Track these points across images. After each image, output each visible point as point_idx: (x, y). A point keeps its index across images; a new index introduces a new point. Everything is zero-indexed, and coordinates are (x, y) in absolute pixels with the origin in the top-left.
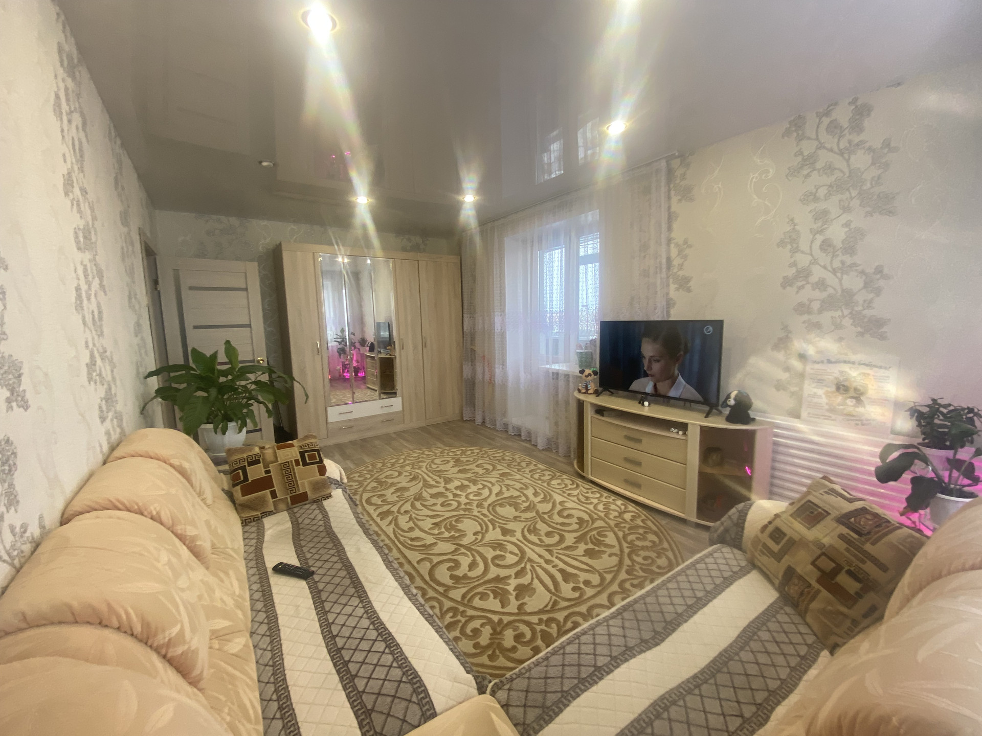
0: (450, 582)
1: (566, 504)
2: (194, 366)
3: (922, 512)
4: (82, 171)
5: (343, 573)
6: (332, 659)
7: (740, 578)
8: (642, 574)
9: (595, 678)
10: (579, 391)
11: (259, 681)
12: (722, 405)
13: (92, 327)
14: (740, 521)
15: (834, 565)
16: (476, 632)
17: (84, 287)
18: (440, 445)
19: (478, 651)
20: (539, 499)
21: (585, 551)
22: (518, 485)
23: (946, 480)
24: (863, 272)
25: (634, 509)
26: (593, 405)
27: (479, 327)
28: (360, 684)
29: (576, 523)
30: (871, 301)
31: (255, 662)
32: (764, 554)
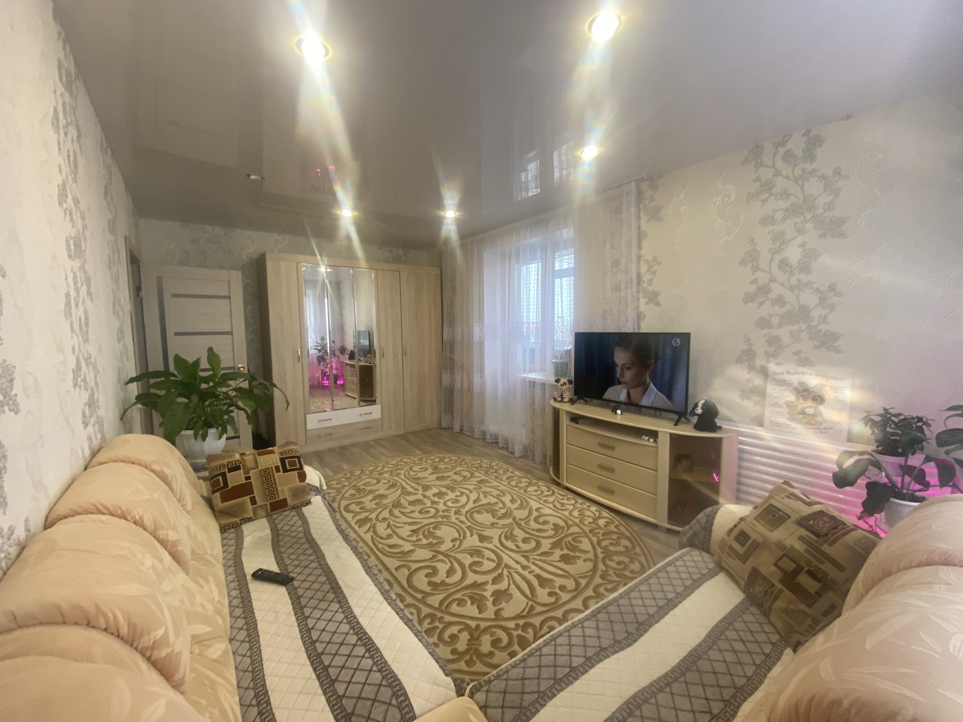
0: (428, 589)
1: (542, 511)
2: (176, 373)
3: (877, 516)
4: (76, 182)
5: (323, 579)
6: (312, 664)
7: (708, 580)
8: (615, 578)
9: (570, 678)
10: (555, 399)
11: (238, 687)
12: (690, 413)
13: (79, 333)
14: (708, 525)
15: (795, 566)
16: (454, 637)
17: (73, 294)
18: (418, 452)
19: (455, 657)
20: (516, 505)
21: (561, 557)
22: (495, 492)
23: (899, 485)
24: (818, 291)
25: (607, 515)
26: (568, 413)
27: (458, 336)
28: (340, 688)
29: (552, 529)
30: (826, 317)
31: (234, 666)
32: (730, 556)
